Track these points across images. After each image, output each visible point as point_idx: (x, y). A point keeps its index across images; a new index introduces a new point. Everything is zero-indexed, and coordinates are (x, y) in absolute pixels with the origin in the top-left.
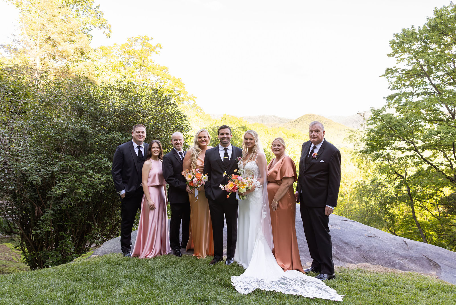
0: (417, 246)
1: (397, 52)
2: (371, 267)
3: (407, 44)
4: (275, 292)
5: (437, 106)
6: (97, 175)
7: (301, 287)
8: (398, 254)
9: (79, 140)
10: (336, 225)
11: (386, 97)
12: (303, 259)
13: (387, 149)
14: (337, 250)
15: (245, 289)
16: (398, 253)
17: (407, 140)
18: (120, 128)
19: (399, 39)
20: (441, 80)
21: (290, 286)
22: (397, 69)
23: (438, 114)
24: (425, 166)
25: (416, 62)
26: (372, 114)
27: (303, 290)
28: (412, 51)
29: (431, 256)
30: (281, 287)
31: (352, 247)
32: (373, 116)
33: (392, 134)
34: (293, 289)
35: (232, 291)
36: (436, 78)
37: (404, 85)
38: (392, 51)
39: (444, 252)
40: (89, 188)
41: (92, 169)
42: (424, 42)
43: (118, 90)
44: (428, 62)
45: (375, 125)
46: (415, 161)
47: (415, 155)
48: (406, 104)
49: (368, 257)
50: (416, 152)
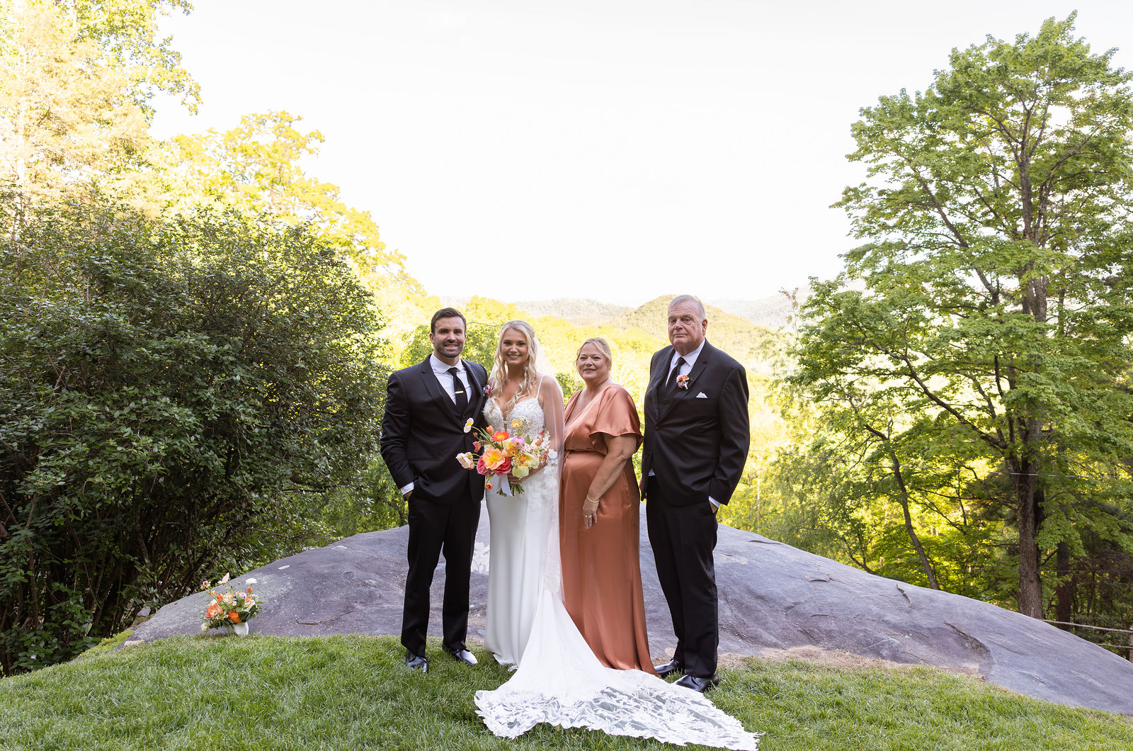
0: (932, 600)
1: (868, 150)
2: (823, 657)
3: (891, 130)
4: (587, 730)
5: (960, 274)
6: (144, 438)
7: (653, 714)
8: (887, 622)
9: (98, 352)
10: (736, 553)
11: (843, 253)
12: (658, 639)
13: (846, 374)
14: (740, 616)
15: (511, 725)
16: (886, 619)
17: (893, 351)
18: (205, 322)
19: (872, 119)
20: (967, 214)
21: (625, 713)
22: (869, 190)
23: (962, 293)
24: (933, 412)
25: (912, 172)
26: (814, 295)
27: (657, 725)
28: (903, 148)
29: (964, 624)
30: (601, 716)
31: (777, 607)
32: (814, 298)
33: (859, 339)
34: (633, 721)
35: (478, 729)
36: (956, 209)
37: (885, 227)
38: (858, 148)
39: (995, 614)
40: (124, 473)
41: (129, 424)
42: (930, 127)
43: (202, 230)
44: (938, 174)
45: (821, 319)
46: (911, 401)
47: (912, 386)
48: (889, 270)
49: (816, 630)
50: (913, 380)
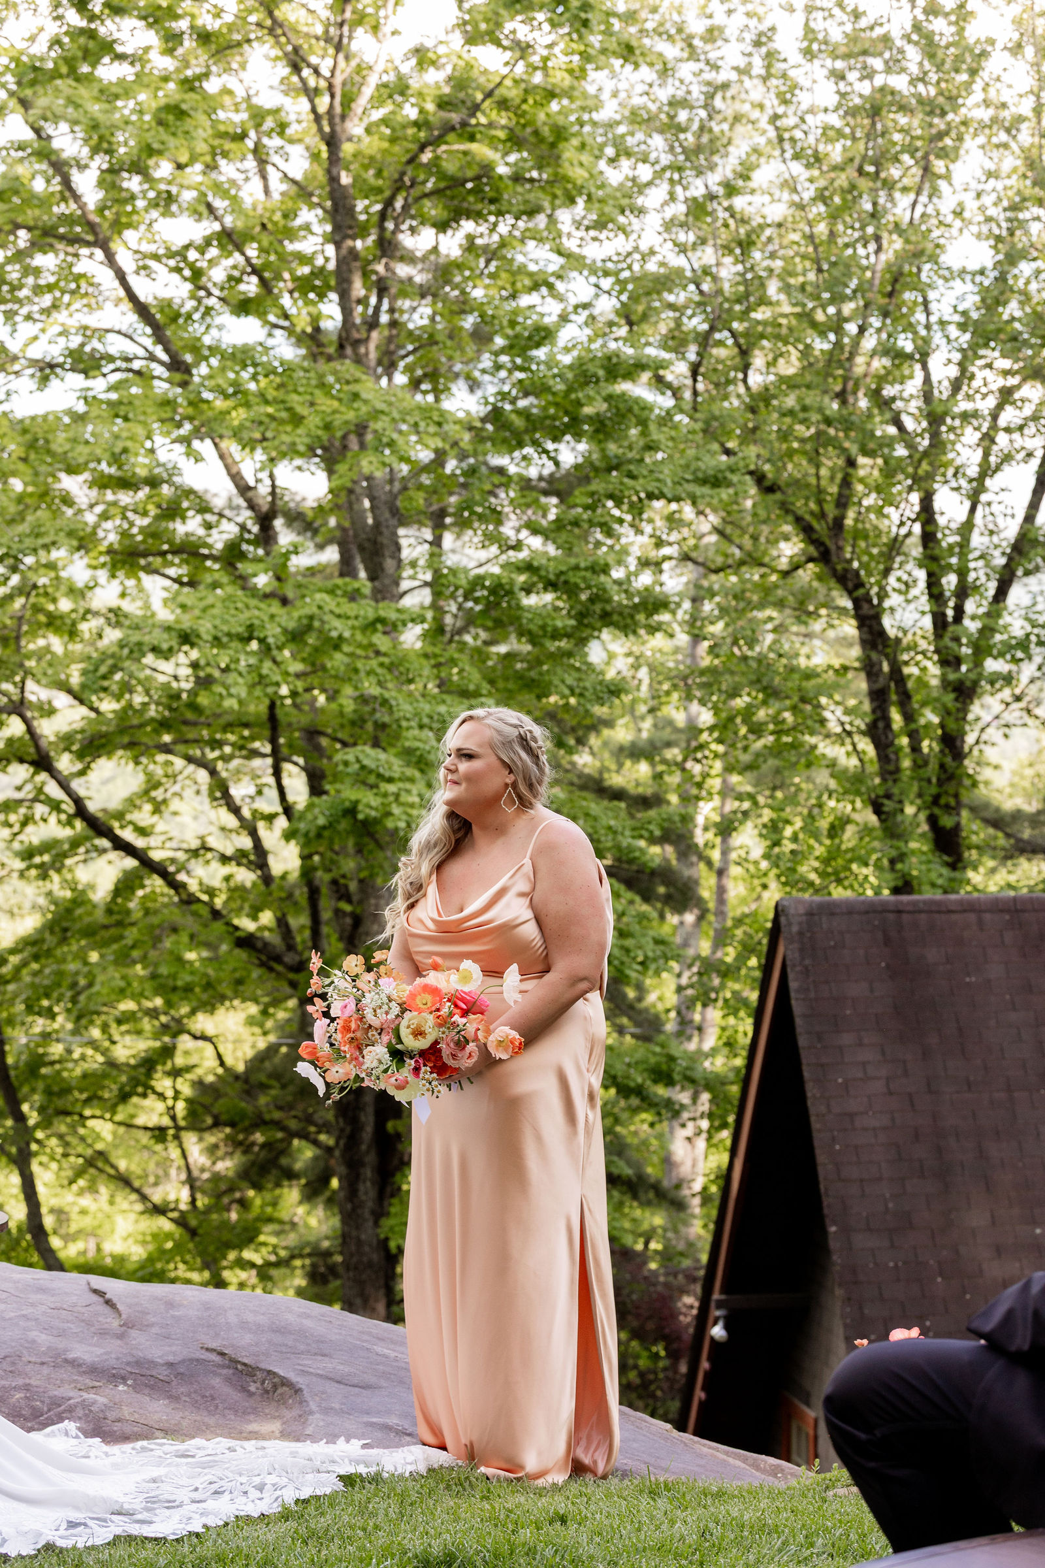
5: (168, 451)
20: (187, 273)
23: (172, 511)
24: (100, 874)
25: (30, 136)
36: (156, 257)
44: (101, 143)
46: (36, 841)
47: (39, 796)
50: (43, 776)
